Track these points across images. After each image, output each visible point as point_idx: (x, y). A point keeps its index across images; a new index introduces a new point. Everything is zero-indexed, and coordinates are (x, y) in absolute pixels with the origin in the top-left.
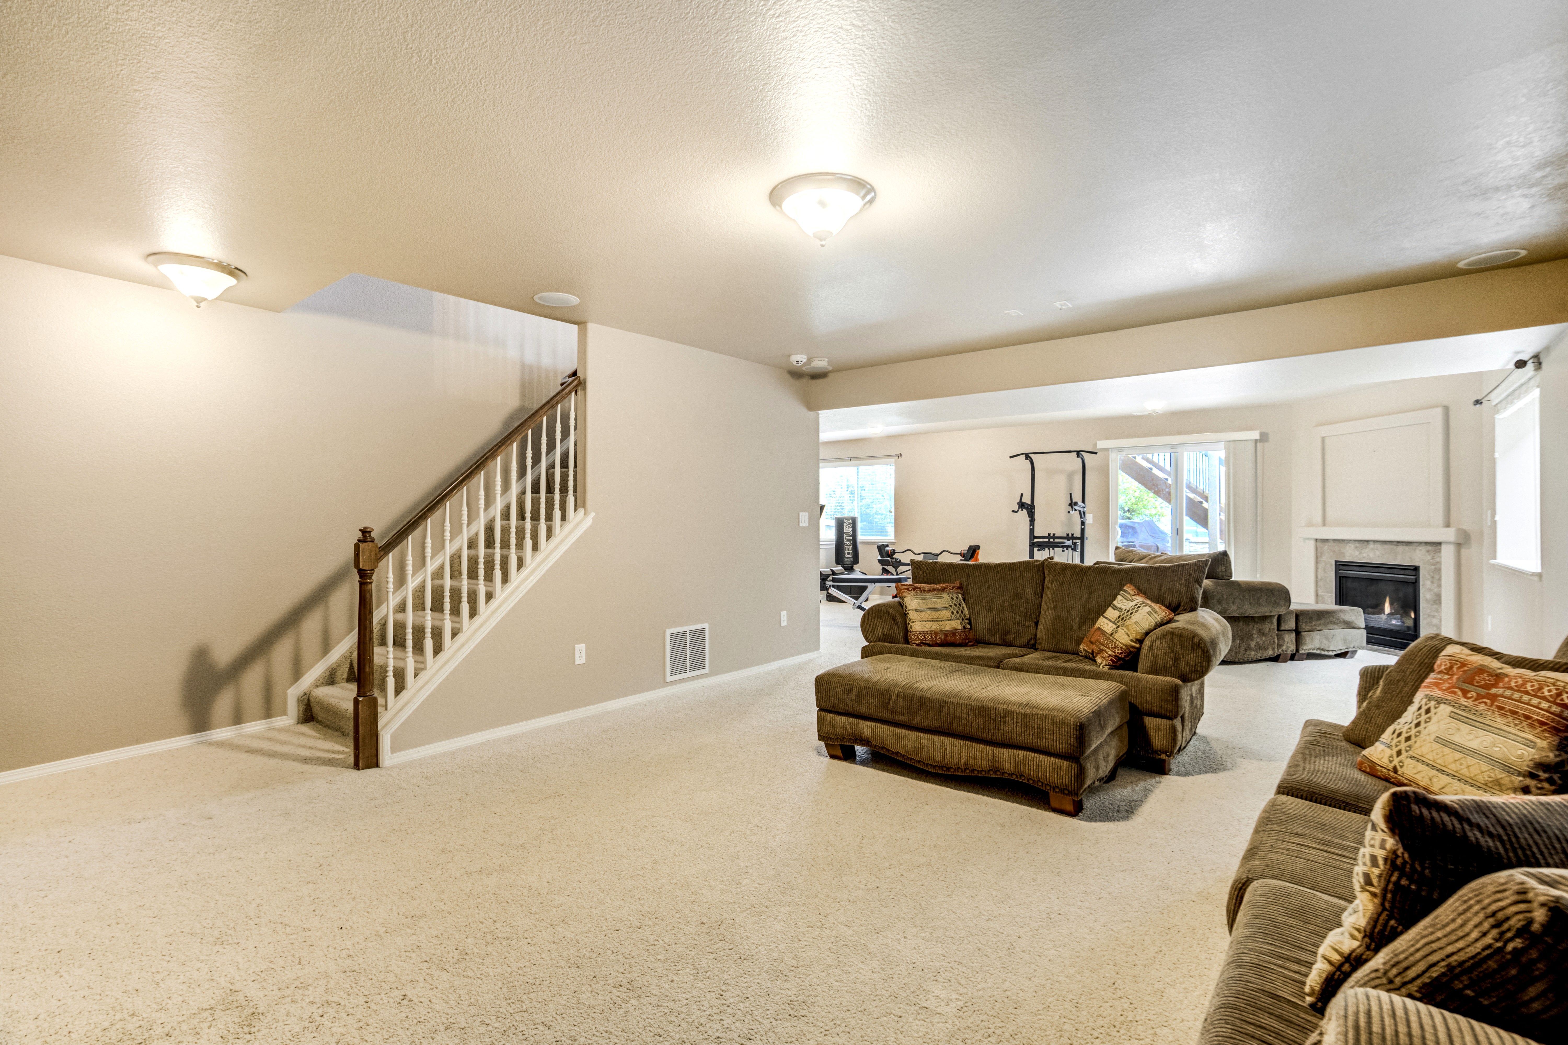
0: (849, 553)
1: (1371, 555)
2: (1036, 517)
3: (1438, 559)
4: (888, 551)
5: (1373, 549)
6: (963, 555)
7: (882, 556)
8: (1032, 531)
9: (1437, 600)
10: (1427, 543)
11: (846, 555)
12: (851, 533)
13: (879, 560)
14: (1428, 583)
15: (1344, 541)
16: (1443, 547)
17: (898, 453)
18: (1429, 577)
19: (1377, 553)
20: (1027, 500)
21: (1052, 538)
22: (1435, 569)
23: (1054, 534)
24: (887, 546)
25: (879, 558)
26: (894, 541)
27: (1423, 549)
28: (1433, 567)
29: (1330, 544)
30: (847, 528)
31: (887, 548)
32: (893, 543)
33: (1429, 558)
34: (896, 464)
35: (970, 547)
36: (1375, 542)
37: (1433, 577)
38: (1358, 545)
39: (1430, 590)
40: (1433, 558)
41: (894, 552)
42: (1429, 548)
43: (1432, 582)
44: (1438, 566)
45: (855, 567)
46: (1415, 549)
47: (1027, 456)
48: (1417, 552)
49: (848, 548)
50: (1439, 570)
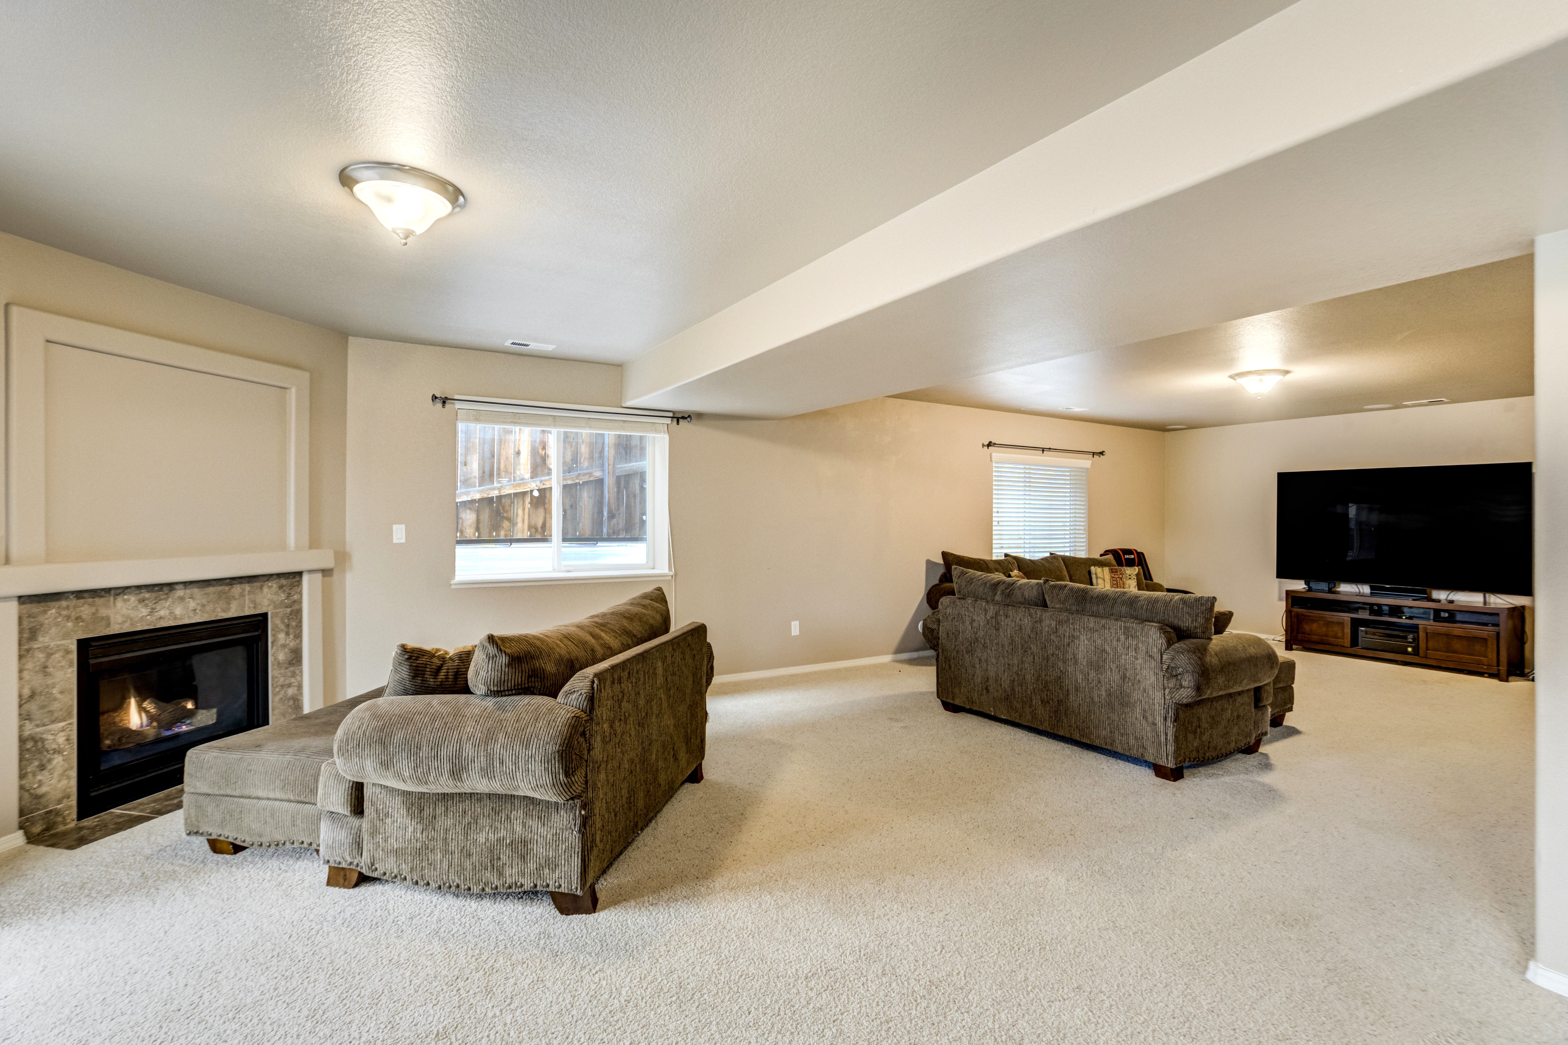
1: (178, 611)
3: (296, 597)
5: (182, 599)
9: (296, 657)
10: (279, 575)
14: (281, 636)
15: (108, 591)
16: (305, 578)
18: (282, 627)
19: (192, 604)
22: (292, 612)
27: (274, 584)
28: (289, 610)
29: (64, 603)
33: (283, 596)
36: (187, 584)
37: (288, 626)
38: (147, 595)
39: (284, 646)
40: (289, 596)
42: (283, 581)
43: (287, 634)
44: (296, 607)
46: (261, 588)
48: (265, 590)
50: (298, 613)
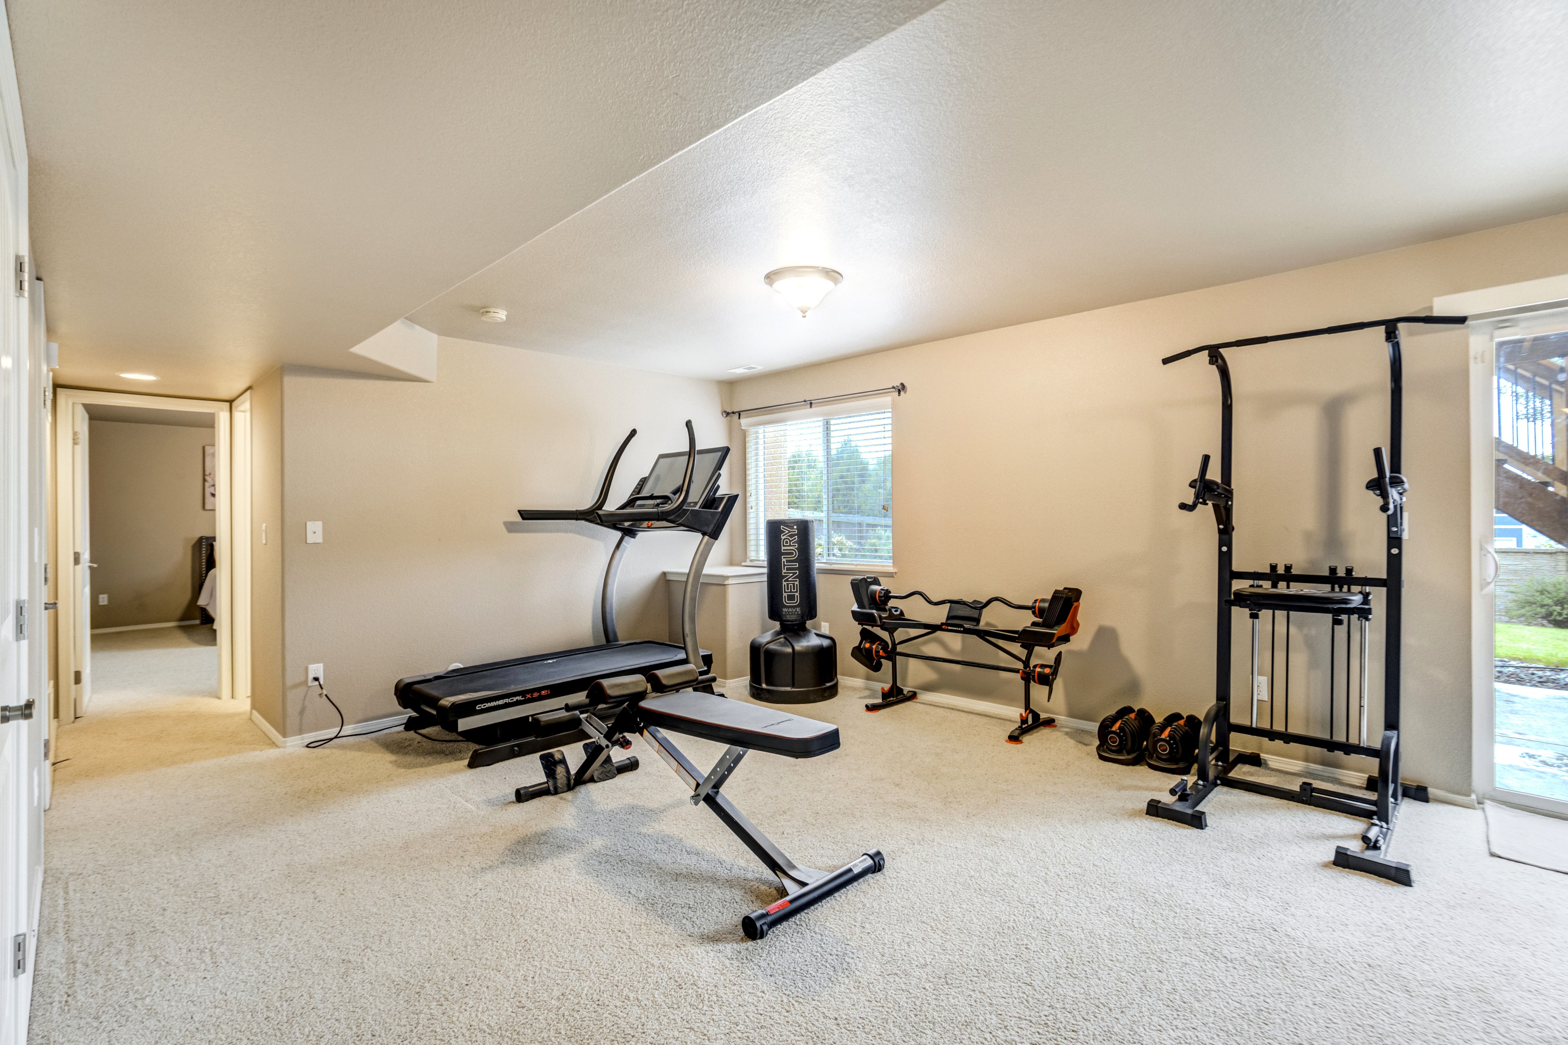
0: (791, 598)
2: (1235, 522)
4: (874, 592)
6: (1038, 612)
7: (861, 605)
8: (1225, 559)
11: (786, 602)
12: (796, 555)
13: (854, 613)
17: (897, 384)
20: (1214, 474)
21: (1281, 578)
23: (1288, 568)
24: (876, 582)
25: (855, 607)
26: (891, 569)
30: (789, 546)
31: (875, 587)
32: (890, 575)
34: (894, 408)
35: (1057, 595)
41: (887, 596)
45: (809, 624)
47: (1215, 353)
49: (791, 585)
